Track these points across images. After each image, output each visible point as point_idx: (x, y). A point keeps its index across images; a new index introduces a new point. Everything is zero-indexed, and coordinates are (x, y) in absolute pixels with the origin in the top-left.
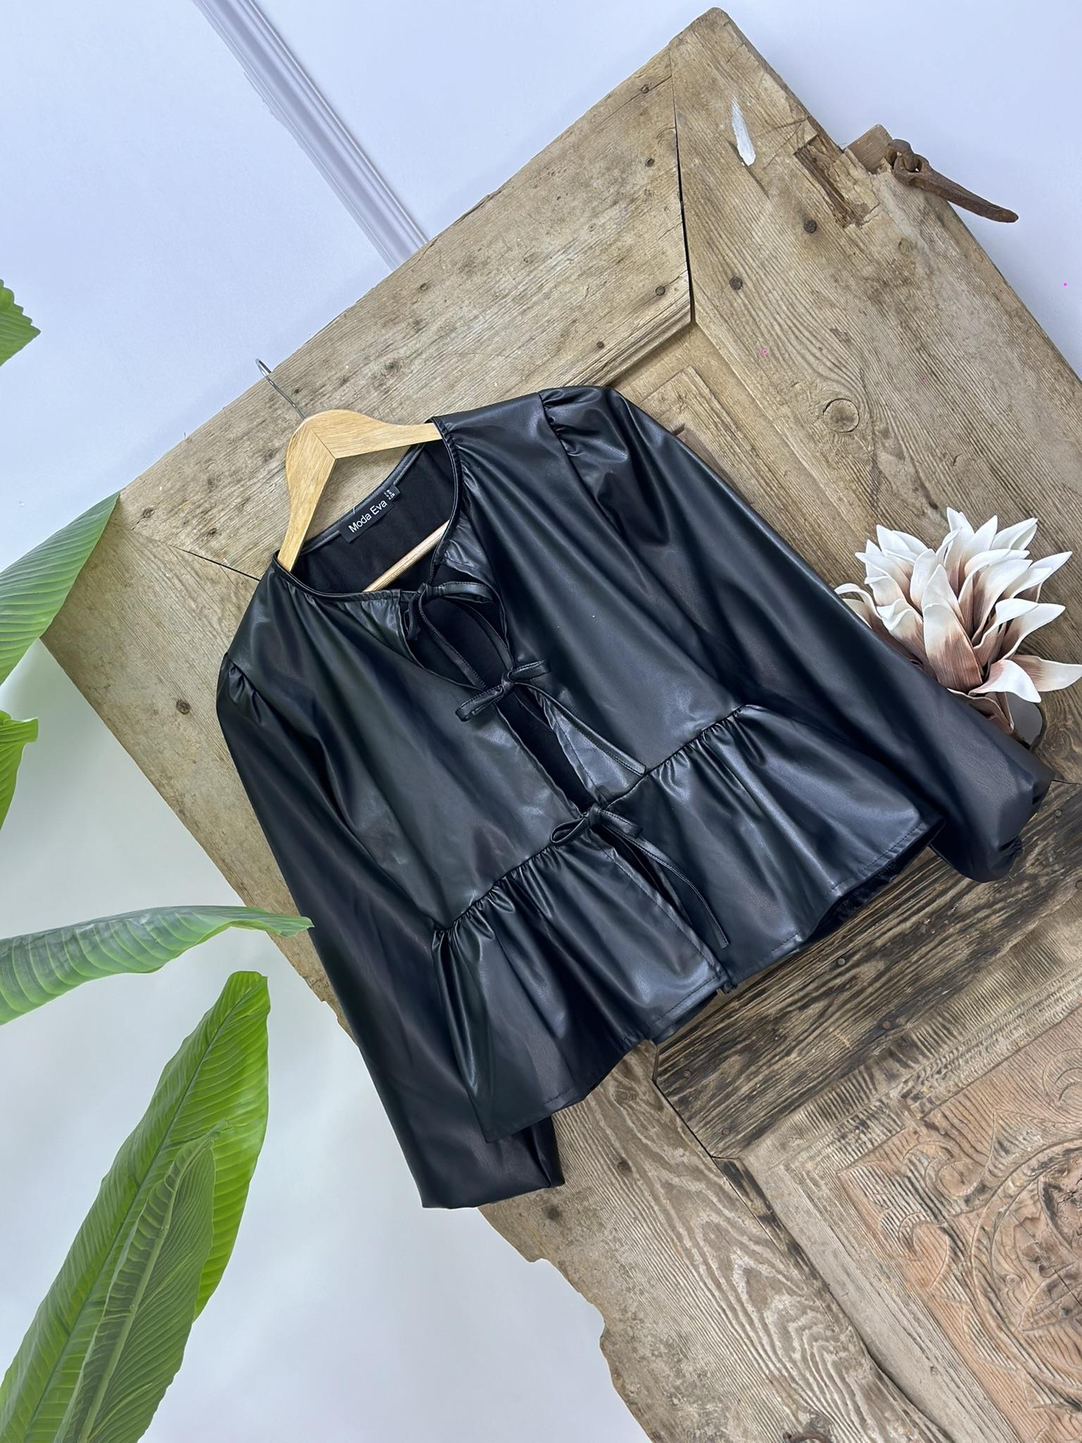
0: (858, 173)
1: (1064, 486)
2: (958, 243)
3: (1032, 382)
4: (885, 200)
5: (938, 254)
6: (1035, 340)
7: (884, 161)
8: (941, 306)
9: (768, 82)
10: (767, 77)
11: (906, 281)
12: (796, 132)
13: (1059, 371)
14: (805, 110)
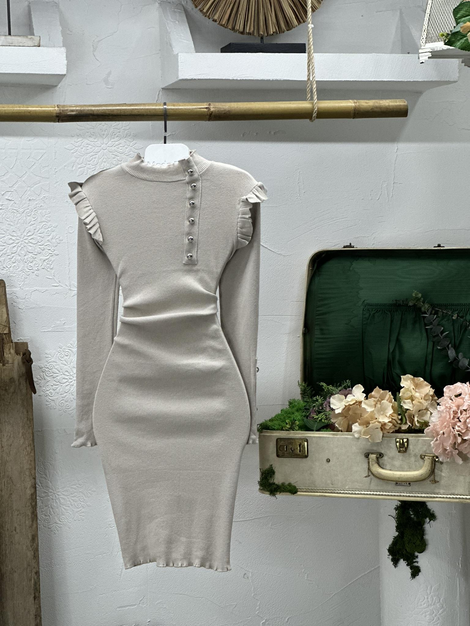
0: (12, 351)
1: (11, 478)
2: (27, 389)
3: (22, 442)
4: (15, 364)
5: (20, 388)
6: (30, 431)
7: (21, 353)
8: (11, 403)
9: (4, 310)
10: (5, 308)
11: (6, 390)
12: (3, 328)
13: (31, 444)
14: (9, 324)
